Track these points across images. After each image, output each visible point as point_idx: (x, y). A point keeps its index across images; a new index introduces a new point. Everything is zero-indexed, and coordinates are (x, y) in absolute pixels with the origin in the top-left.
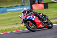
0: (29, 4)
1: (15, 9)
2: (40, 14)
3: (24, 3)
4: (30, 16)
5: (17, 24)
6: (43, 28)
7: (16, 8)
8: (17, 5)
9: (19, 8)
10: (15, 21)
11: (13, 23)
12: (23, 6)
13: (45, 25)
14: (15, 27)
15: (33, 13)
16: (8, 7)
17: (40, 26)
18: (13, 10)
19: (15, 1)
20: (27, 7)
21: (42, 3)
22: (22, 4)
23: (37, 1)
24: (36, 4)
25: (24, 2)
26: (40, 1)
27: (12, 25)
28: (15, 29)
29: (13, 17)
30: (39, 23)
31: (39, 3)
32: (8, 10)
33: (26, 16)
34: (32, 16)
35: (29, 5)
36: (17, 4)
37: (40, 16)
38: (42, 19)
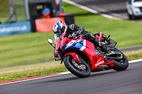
2: (97, 36)
3: (14, 16)
4: (74, 41)
17: (99, 63)
20: (22, 26)
21: (61, 16)
22: (11, 17)
23: (47, 11)
24: (46, 17)
25: (15, 13)
26: (54, 11)
31: (52, 15)
33: (64, 40)
34: (80, 40)
35: (27, 21)
37: (97, 40)
38: (101, 47)
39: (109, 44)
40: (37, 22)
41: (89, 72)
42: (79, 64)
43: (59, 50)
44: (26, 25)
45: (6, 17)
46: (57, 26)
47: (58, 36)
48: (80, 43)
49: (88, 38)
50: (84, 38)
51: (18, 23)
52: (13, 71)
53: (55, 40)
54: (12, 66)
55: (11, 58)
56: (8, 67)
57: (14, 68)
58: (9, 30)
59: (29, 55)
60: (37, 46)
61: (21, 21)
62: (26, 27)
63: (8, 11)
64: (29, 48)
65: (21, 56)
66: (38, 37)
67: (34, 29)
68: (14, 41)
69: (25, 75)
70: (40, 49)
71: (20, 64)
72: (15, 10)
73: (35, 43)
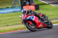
0: (20, 5)
1: (6, 11)
2: (40, 14)
5: (7, 26)
6: (43, 28)
8: (8, 7)
9: (9, 10)
10: (6, 23)
11: (3, 25)
12: (14, 7)
13: (45, 25)
14: (6, 28)
15: (33, 13)
17: (40, 26)
19: (5, 3)
20: (17, 9)
21: (33, 5)
22: (13, 5)
25: (15, 4)
26: (31, 3)
27: (3, 26)
28: (5, 31)
29: (3, 18)
30: (39, 23)
35: (20, 7)
36: (8, 5)
38: (42, 19)
39: (45, 17)
40: (24, 7)
41: (36, 29)
42: (32, 26)
43: (24, 20)
44: (19, 8)
45: (11, 5)
46: (23, 10)
47: (24, 14)
48: (32, 17)
49: (36, 15)
50: (34, 15)
51: (16, 8)
52: (14, 27)
53: (22, 16)
54: (13, 25)
55: (13, 22)
56: (12, 25)
57: (14, 26)
63: (12, 3)
65: (17, 21)
69: (19, 29)
71: (17, 24)
72: (15, 2)
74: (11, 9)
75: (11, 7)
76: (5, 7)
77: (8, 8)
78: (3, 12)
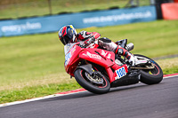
0: (153, 1)
1: (109, 19)
7: (111, 15)
8: (115, 5)
9: (120, 14)
12: (134, 7)
16: (86, 12)
18: (103, 19)
20: (145, 12)
32: (86, 21)
35: (151, 5)
40: (165, 7)
58: (129, 16)
59: (154, 48)
60: (165, 37)
61: (144, 6)
62: (150, 14)
64: (154, 39)
66: (166, 26)
67: (160, 16)
68: (136, 31)
70: (167, 41)
73: (162, 34)
74: (126, 13)
75: (126, 8)
76: (107, 6)
77: (116, 8)
78: (101, 23)
